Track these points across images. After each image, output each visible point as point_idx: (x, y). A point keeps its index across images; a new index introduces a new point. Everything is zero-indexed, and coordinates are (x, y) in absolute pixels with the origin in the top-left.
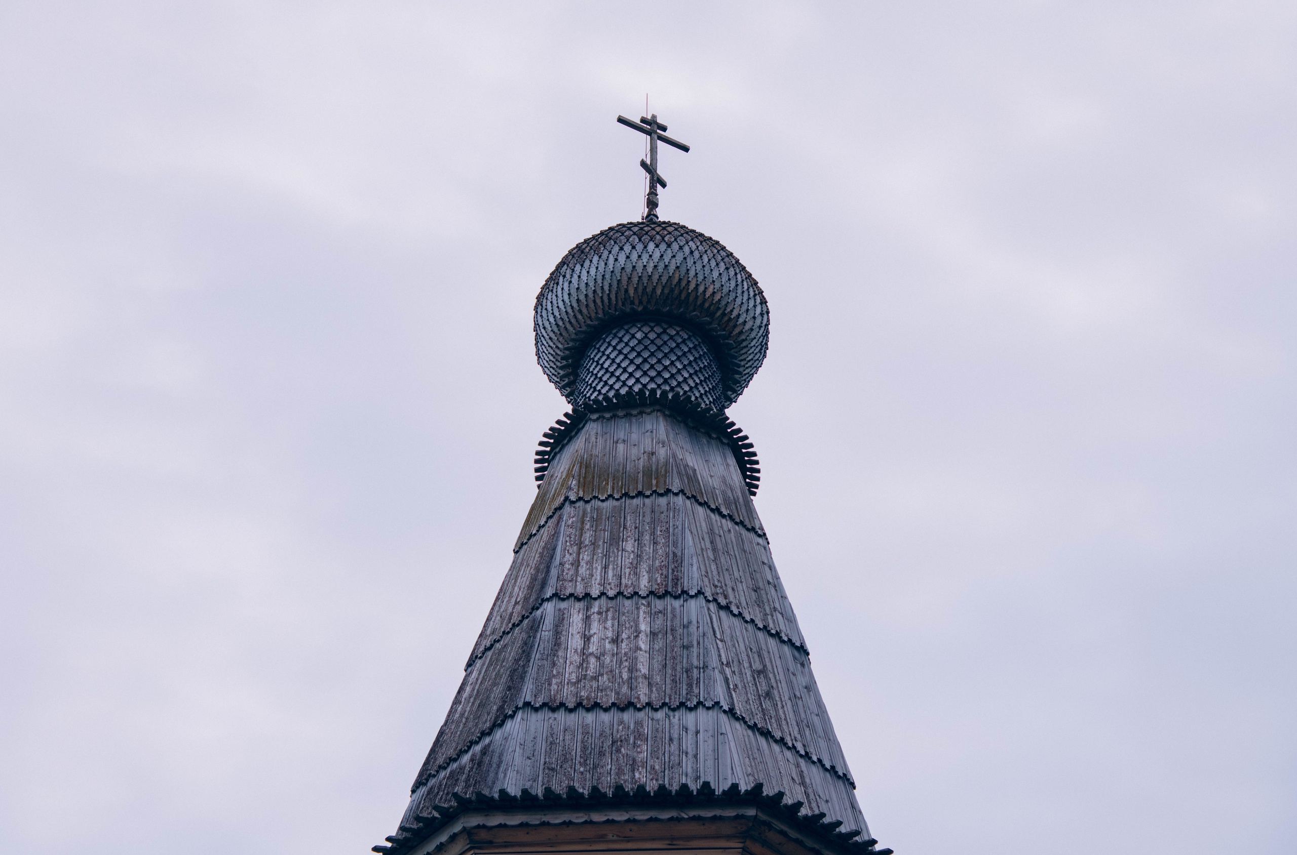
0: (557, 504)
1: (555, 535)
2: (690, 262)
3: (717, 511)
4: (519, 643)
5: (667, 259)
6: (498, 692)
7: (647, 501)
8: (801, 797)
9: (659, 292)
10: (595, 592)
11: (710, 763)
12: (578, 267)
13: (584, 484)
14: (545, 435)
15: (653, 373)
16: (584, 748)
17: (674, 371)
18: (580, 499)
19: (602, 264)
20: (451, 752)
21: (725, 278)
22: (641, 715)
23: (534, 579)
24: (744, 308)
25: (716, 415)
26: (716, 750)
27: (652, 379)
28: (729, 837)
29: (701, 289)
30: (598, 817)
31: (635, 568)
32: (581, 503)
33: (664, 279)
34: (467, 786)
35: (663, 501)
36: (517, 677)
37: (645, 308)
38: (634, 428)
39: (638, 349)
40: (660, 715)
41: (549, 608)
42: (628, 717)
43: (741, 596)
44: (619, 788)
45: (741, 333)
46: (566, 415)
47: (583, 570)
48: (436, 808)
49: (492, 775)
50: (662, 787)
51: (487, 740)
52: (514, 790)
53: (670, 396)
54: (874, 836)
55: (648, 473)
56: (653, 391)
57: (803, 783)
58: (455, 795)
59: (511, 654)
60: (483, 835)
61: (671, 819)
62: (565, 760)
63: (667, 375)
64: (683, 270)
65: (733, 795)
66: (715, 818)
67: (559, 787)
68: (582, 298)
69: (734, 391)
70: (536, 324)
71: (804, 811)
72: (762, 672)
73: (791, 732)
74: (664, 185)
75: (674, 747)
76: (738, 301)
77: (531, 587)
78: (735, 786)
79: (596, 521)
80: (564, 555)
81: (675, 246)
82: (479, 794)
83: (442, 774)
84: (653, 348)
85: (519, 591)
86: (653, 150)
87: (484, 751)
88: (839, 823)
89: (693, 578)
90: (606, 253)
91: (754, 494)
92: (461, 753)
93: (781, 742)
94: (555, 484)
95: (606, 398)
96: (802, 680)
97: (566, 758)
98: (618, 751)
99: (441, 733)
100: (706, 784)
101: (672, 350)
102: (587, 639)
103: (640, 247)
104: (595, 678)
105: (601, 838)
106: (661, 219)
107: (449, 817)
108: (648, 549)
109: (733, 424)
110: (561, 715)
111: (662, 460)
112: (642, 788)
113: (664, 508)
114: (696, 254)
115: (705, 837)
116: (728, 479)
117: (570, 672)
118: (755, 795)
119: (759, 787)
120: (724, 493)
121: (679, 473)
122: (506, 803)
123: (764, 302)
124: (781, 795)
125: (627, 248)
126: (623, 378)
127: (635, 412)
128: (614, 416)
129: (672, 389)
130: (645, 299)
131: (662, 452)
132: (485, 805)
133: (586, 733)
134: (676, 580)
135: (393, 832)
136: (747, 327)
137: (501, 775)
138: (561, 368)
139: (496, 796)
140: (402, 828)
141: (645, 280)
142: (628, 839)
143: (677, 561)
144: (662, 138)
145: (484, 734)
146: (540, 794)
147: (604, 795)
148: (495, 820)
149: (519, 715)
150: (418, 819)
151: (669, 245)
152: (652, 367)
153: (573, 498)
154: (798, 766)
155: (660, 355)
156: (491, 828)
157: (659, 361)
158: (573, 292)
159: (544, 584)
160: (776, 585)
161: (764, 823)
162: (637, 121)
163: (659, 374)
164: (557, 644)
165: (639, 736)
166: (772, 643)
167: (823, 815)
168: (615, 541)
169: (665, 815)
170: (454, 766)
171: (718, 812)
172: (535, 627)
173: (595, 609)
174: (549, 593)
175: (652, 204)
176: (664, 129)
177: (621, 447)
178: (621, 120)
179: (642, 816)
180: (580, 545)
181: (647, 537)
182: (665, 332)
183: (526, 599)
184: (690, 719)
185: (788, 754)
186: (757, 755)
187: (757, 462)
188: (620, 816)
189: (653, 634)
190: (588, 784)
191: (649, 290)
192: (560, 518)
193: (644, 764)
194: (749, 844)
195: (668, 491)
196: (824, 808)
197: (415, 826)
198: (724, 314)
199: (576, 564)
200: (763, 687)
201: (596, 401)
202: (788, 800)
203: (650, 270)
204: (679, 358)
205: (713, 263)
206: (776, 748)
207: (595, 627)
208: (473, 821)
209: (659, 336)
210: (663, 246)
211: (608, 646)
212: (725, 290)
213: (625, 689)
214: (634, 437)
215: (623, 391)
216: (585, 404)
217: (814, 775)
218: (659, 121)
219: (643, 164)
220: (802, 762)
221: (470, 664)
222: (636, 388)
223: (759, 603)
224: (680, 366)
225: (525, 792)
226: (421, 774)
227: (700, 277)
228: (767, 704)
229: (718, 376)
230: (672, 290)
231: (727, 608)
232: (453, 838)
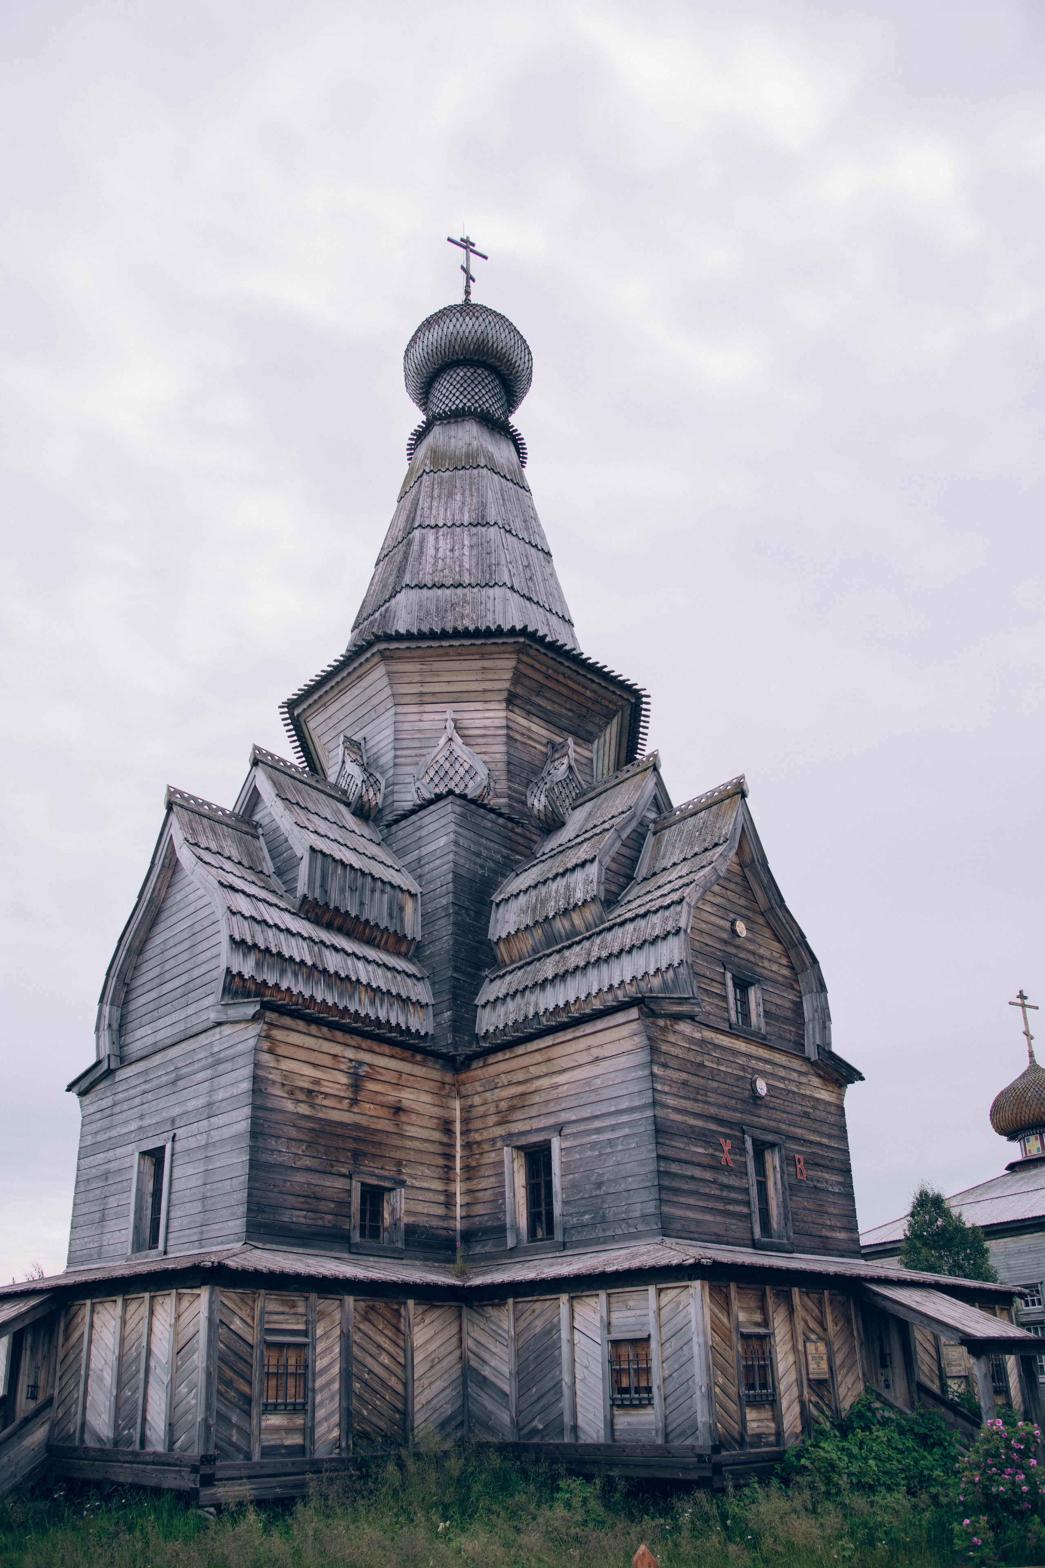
0: (419, 474)
1: (419, 492)
2: (489, 328)
3: (504, 477)
4: (402, 553)
5: (476, 327)
6: (392, 579)
7: (467, 472)
8: (547, 632)
9: (472, 347)
10: (441, 524)
11: (501, 615)
12: (427, 332)
13: (434, 462)
14: (412, 434)
15: (469, 397)
16: (437, 608)
17: (481, 395)
18: (432, 471)
19: (440, 331)
20: (370, 611)
21: (508, 339)
22: (466, 590)
23: (408, 517)
24: (519, 357)
25: (504, 421)
26: (504, 608)
27: (469, 400)
28: (511, 653)
29: (495, 345)
30: (445, 644)
31: (461, 510)
32: (432, 474)
33: (475, 340)
34: (379, 629)
35: (475, 471)
36: (401, 570)
37: (465, 357)
38: (460, 428)
39: (461, 382)
40: (475, 590)
41: (417, 533)
42: (459, 591)
43: (517, 525)
44: (455, 629)
45: (517, 372)
46: (423, 422)
47: (434, 511)
48: (364, 640)
49: (391, 623)
50: (477, 628)
51: (387, 605)
52: (402, 631)
53: (479, 410)
54: (582, 651)
55: (468, 456)
56: (470, 407)
57: (548, 625)
58: (373, 633)
59: (398, 558)
60: (388, 653)
61: (482, 644)
62: (428, 615)
63: (477, 398)
64: (485, 334)
65: (513, 632)
66: (503, 643)
67: (425, 629)
68: (430, 351)
69: (514, 407)
70: (405, 368)
71: (548, 639)
72: (528, 566)
73: (542, 598)
74: (474, 281)
75: (483, 607)
76: (516, 353)
77: (407, 522)
78: (513, 627)
79: (441, 483)
80: (424, 503)
81: (481, 319)
82: (385, 633)
83: (366, 622)
84: (469, 381)
85: (401, 524)
86: (468, 259)
87: (387, 611)
88: (565, 645)
89: (492, 515)
90: (442, 324)
91: (524, 467)
92: (375, 611)
93: (538, 603)
94: (418, 462)
95: (444, 412)
96: (548, 571)
97: (428, 613)
98: (455, 609)
99: (364, 601)
100: (499, 626)
101: (479, 383)
102: (437, 549)
103: (461, 319)
104: (442, 571)
105: (447, 654)
106: (473, 302)
107: (370, 644)
108: (468, 499)
109: (512, 426)
110: (425, 590)
111: (475, 448)
112: (466, 629)
113: (476, 476)
114: (492, 324)
115: (499, 653)
116: (511, 459)
117: (429, 568)
118: (524, 631)
119: (526, 627)
120: (508, 467)
121: (484, 456)
122: (399, 637)
123: (530, 353)
124: (537, 631)
125: (454, 320)
126: (453, 400)
127: (460, 420)
128: (449, 423)
129: (480, 406)
130: (464, 352)
131: (475, 444)
132: (388, 638)
133: (437, 600)
134: (483, 517)
135: (344, 652)
136: (521, 368)
137: (395, 623)
138: (420, 394)
139: (394, 633)
140: (348, 650)
141: (464, 340)
142: (460, 655)
143: (483, 505)
144: (472, 251)
145: (386, 601)
146: (416, 633)
147: (448, 632)
148: (393, 646)
149: (404, 591)
150: (355, 645)
151: (477, 319)
152: (469, 393)
153: (428, 470)
154: (546, 616)
155: (473, 386)
156: (391, 650)
157: (473, 389)
158: (425, 348)
159: (414, 520)
160: (536, 519)
161: (528, 645)
162: (459, 240)
163: (473, 397)
164: (422, 553)
165: (465, 601)
166: (533, 550)
167: (557, 641)
168: (451, 494)
169: (479, 642)
170: (372, 618)
171: (505, 640)
172: (409, 544)
173: (441, 533)
174: (416, 524)
175: (467, 293)
176: (473, 245)
177: (453, 440)
178: (449, 240)
179: (467, 642)
180: (432, 498)
181: (467, 493)
182: (475, 371)
183: (405, 528)
184: (490, 592)
185: (541, 609)
186: (525, 610)
187: (525, 449)
188: (456, 643)
189: (472, 547)
190: (440, 627)
191: (467, 346)
192: (421, 482)
193: (468, 616)
194: (521, 656)
195: (478, 466)
196: (558, 637)
197: (354, 649)
198: (508, 361)
199: (430, 508)
200: (528, 575)
201: (439, 414)
202: (540, 634)
203: (467, 333)
204: (483, 387)
205: (502, 329)
206: (535, 606)
207: (441, 543)
208: (382, 646)
209: (472, 374)
210: (474, 319)
211: (448, 553)
212: (509, 346)
213: (457, 577)
214: (460, 434)
215: (453, 408)
216: (433, 415)
217: (554, 620)
218: (471, 240)
219: (462, 268)
220: (548, 613)
221: (377, 564)
222: (461, 406)
223: (527, 529)
224: (484, 392)
225: (408, 631)
226: (355, 623)
227: (495, 338)
228: (530, 584)
229: (505, 398)
230: (479, 346)
231: (510, 532)
232: (373, 655)
